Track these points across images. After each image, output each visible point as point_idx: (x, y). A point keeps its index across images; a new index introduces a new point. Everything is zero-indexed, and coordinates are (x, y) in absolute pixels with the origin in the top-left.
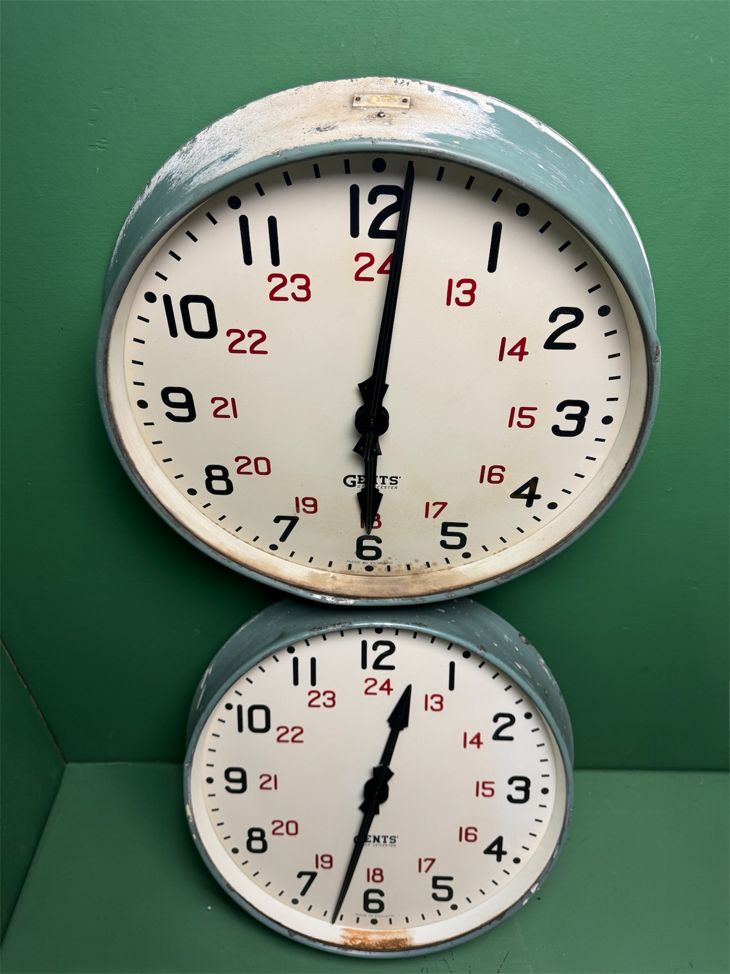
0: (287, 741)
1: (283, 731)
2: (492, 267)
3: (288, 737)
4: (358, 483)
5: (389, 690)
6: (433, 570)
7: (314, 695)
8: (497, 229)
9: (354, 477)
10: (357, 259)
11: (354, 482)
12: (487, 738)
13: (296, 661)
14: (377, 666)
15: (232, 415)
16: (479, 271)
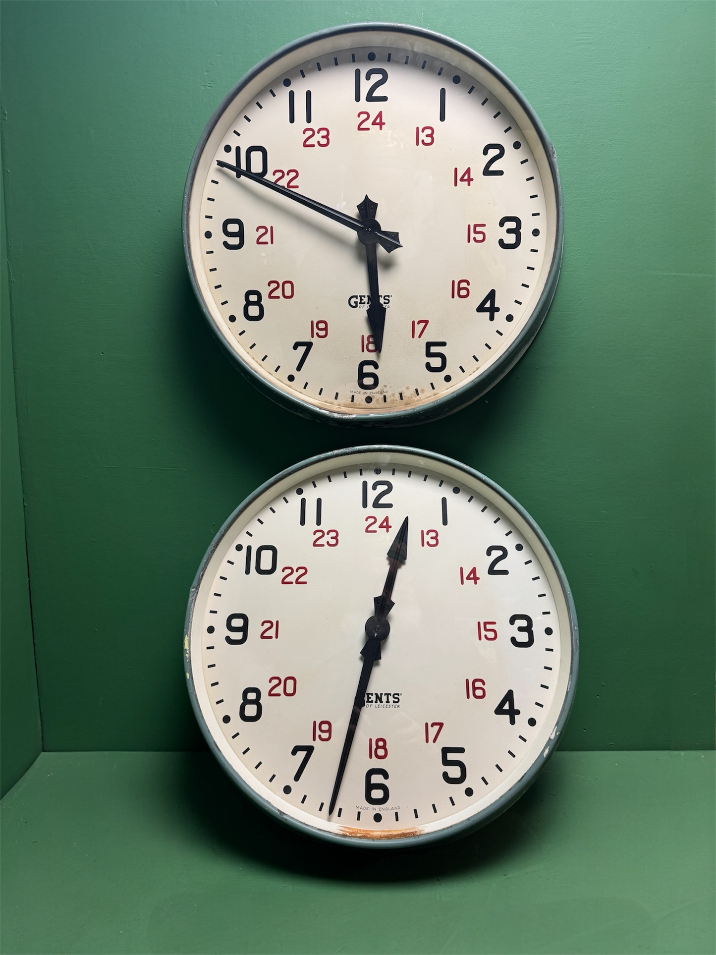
0: (291, 583)
1: (288, 571)
2: (442, 118)
3: (292, 578)
4: (360, 303)
5: (388, 527)
6: (421, 399)
7: (319, 534)
8: (443, 92)
9: (356, 297)
10: (359, 116)
11: (356, 303)
12: (483, 572)
13: (303, 501)
14: (376, 505)
15: (269, 242)
16: (435, 122)
